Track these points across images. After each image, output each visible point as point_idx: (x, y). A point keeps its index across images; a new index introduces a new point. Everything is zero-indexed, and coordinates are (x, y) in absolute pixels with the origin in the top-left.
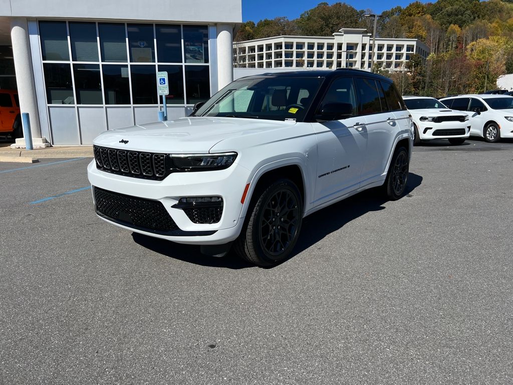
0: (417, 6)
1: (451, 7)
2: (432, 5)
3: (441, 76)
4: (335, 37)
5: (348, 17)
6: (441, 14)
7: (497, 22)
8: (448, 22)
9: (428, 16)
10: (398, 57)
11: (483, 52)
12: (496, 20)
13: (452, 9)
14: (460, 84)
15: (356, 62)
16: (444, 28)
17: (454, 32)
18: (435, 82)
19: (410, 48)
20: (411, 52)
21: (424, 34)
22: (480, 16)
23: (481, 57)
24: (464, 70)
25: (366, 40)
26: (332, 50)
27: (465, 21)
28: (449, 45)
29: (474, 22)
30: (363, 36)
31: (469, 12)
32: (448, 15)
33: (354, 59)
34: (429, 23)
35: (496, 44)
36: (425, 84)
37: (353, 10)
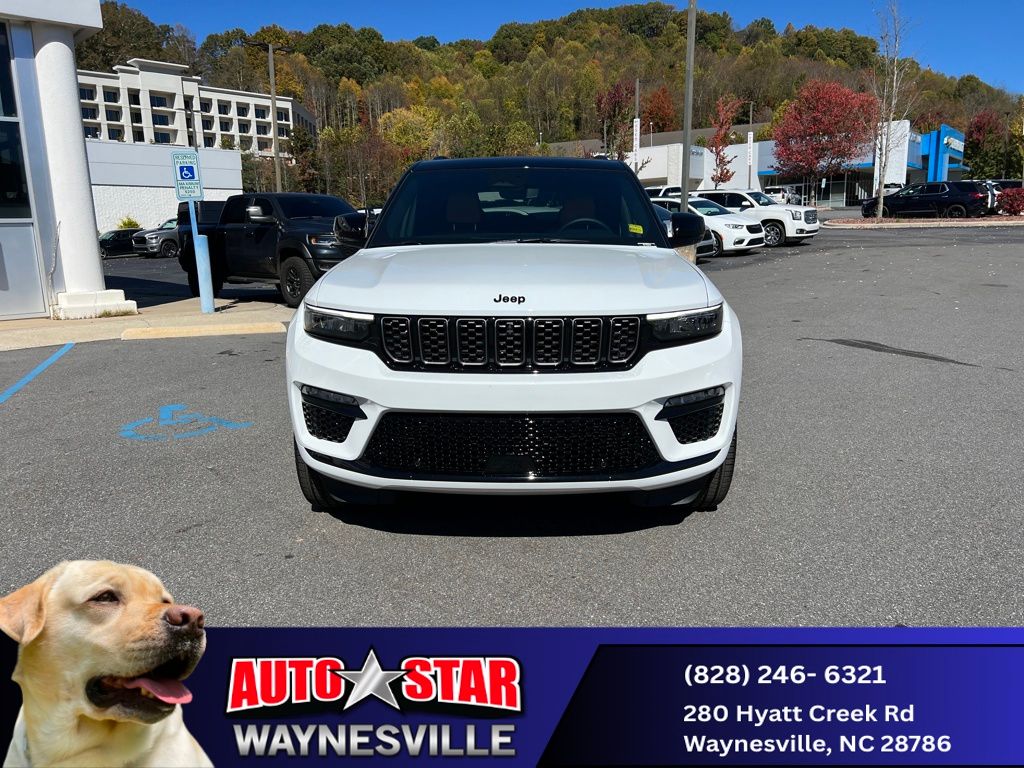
0: (278, 34)
1: (338, 45)
2: (303, 35)
3: (350, 171)
4: (119, 74)
5: (139, 37)
6: (323, 56)
7: (417, 82)
8: (337, 72)
9: (302, 57)
10: (262, 129)
11: (404, 131)
12: (414, 79)
13: (340, 49)
14: (383, 187)
15: (175, 132)
16: (333, 82)
17: (349, 91)
18: (342, 181)
19: (282, 114)
20: (284, 122)
21: (299, 89)
22: (389, 68)
23: (403, 141)
24: (386, 162)
25: (191, 88)
26: (116, 101)
27: (365, 74)
28: (346, 115)
29: (381, 77)
30: (183, 79)
31: (368, 58)
32: (335, 60)
33: (170, 127)
34: (303, 71)
35: (423, 119)
36: (325, 184)
37: (146, 23)
